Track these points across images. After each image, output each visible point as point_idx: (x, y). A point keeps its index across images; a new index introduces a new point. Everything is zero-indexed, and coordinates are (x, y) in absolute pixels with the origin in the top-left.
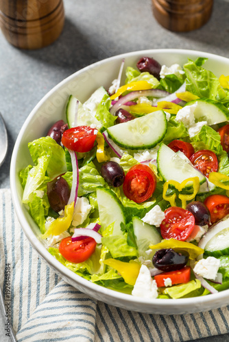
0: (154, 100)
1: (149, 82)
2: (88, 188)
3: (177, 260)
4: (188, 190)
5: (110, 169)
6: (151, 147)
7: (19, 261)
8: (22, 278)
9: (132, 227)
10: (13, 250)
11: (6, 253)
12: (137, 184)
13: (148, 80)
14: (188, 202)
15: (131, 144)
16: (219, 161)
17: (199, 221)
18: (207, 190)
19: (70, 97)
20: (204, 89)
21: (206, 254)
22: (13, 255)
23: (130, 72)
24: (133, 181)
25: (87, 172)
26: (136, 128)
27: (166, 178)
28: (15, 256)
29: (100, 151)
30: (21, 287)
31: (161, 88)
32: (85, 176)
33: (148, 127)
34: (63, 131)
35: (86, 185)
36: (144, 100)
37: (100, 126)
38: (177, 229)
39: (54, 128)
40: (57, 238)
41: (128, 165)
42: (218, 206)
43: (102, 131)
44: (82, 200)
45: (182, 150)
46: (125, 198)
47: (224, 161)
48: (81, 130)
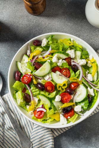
0: (43, 55)
1: (39, 50)
2: (35, 94)
3: (69, 109)
4: (64, 85)
5: (40, 86)
6: (48, 74)
7: (21, 116)
8: (24, 122)
9: (53, 103)
10: (18, 114)
11: (16, 115)
12: (49, 88)
13: (39, 49)
14: (66, 89)
15: (42, 75)
16: (69, 71)
17: (70, 94)
18: (69, 83)
19: (17, 62)
20: (57, 48)
21: (77, 104)
22: (19, 115)
23: (32, 48)
24: (48, 88)
25: (33, 89)
26: (42, 70)
27: (57, 83)
29: (34, 81)
30: (25, 124)
31: (44, 50)
32: (33, 91)
33: (45, 68)
34: (20, 76)
35: (34, 93)
36: (40, 57)
37: (30, 71)
38: (66, 99)
39: (16, 74)
40: (32, 111)
41: (44, 83)
42: (74, 87)
43: (32, 72)
44: (35, 98)
45: (57, 70)
46: (47, 92)
47: (71, 71)
48: (26, 76)
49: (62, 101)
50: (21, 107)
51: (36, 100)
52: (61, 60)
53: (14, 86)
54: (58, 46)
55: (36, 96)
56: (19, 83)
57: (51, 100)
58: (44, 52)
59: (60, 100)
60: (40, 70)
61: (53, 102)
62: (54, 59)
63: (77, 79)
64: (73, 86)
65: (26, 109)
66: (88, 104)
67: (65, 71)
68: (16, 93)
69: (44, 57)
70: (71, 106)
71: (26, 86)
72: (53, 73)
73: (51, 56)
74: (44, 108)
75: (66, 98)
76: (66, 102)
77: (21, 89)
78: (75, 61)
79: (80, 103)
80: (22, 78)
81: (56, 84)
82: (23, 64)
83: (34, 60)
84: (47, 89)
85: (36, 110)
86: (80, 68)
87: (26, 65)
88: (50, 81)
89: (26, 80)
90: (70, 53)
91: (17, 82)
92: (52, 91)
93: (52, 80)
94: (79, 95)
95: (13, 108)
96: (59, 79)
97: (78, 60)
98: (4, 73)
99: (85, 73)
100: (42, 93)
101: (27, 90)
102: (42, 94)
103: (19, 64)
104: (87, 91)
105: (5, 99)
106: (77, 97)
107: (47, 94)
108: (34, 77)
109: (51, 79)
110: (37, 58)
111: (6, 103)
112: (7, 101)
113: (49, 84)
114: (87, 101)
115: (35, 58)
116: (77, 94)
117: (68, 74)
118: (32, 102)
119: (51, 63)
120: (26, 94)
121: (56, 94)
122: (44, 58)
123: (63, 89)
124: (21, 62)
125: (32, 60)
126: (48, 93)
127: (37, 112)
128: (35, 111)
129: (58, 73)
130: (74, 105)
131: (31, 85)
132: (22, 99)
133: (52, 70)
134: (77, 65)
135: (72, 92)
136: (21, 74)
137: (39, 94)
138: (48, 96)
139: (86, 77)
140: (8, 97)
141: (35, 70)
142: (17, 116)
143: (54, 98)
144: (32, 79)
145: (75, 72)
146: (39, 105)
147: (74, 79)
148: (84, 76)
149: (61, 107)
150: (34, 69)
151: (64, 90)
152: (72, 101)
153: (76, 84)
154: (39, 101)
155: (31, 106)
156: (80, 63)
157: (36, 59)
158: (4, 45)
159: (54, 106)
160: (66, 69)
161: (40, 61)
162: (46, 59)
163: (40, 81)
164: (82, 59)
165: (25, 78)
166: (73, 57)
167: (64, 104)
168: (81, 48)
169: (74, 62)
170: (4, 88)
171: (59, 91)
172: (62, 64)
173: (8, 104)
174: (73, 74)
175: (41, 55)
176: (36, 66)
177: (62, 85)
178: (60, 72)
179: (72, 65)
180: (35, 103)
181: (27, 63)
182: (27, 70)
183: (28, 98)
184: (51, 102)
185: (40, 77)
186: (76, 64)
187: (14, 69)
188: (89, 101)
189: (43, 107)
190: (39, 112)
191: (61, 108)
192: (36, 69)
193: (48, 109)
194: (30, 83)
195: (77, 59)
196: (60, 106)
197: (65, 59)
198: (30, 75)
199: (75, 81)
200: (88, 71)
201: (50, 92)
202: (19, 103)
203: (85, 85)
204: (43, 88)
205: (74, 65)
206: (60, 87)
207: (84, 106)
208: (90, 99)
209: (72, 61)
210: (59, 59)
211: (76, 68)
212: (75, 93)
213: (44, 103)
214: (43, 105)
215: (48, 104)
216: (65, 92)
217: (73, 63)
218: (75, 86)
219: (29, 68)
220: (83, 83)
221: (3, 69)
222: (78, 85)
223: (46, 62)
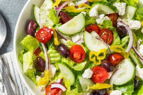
0: (76, 2)
2: (54, 61)
3: (102, 93)
4: (101, 55)
7: (26, 91)
9: (78, 80)
10: (22, 86)
11: (18, 87)
12: (76, 55)
14: (102, 61)
15: (70, 33)
16: (113, 34)
17: (109, 70)
18: (110, 53)
19: (34, 6)
21: (115, 87)
22: (22, 88)
24: (74, 54)
25: (52, 53)
26: (71, 25)
27: (90, 49)
28: (24, 89)
29: (56, 40)
32: (51, 55)
34: (34, 28)
35: (52, 59)
36: (71, 4)
37: (52, 24)
38: (99, 77)
39: (30, 25)
40: (43, 86)
41: (70, 45)
42: (116, 60)
43: (54, 26)
44: (52, 66)
45: (94, 30)
46: (71, 61)
47: (115, 35)
48: (44, 31)
49: (93, 80)
50: (28, 76)
51: (54, 70)
52: (102, 16)
53: (23, 42)
55: (53, 64)
56: (32, 40)
57: (77, 74)
59: (91, 77)
60: (68, 25)
61: (79, 77)
62: (93, 12)
63: (122, 49)
64: (113, 59)
65: (35, 81)
66: (133, 91)
67: (105, 34)
68: (24, 53)
69: (77, 5)
70: (106, 89)
71: (41, 46)
72: (86, 33)
73: (88, 7)
74: (64, 85)
75: (100, 75)
76: (100, 81)
77: (32, 48)
78: (123, 20)
79: (120, 86)
80: (37, 31)
81: (89, 51)
82: (43, 11)
83: (61, 8)
84: (73, 56)
85: (50, 86)
86: (130, 33)
87: (48, 13)
88: (80, 44)
89: (43, 36)
90: (119, 6)
91: (29, 36)
92: (81, 60)
93: (84, 44)
94: (121, 74)
95: (15, 76)
96: (95, 43)
97: (128, 20)
98: (11, 20)
99: (137, 43)
100: (64, 60)
101: (42, 53)
102: (64, 63)
103: (37, 10)
104: (135, 71)
105: (6, 60)
106: (118, 77)
107: (71, 63)
108: (56, 34)
109: (83, 42)
110: (67, 6)
111: (7, 66)
112: (8, 64)
113: (79, 48)
114: (132, 87)
115: (64, 5)
116: (118, 73)
117: (110, 38)
118: (46, 72)
119: (87, 17)
120: (40, 58)
121: (86, 67)
122: (77, 7)
123: (97, 61)
124: (41, 8)
125: (57, 7)
126: (74, 63)
127: (52, 89)
128: (48, 87)
129: (94, 34)
130: (110, 89)
131: (50, 45)
132: (32, 65)
133: (86, 28)
134: (127, 28)
135: (111, 68)
136: (38, 26)
137: (60, 62)
138: (73, 67)
139: (136, 48)
140: (11, 57)
141: (60, 24)
142: (19, 89)
143: (82, 72)
144: (52, 36)
145: (121, 38)
146: (56, 78)
147: (118, 48)
148: (134, 47)
149: (90, 88)
150: (58, 22)
151: (99, 63)
152: (108, 81)
153: (119, 57)
154: (58, 72)
155: (43, 78)
156: (131, 25)
157: (64, 7)
159: (80, 84)
160: (108, 30)
161: (69, 11)
162: (79, 9)
163: (64, 41)
164: (135, 19)
165: (42, 32)
166: (123, 14)
167: (95, 84)
168: (137, 2)
169: (121, 22)
170: (7, 43)
171: (92, 62)
172: (104, 21)
173: (9, 68)
174: (117, 40)
175: (73, 2)
176: (63, 17)
177: (97, 55)
178: (98, 34)
179: (118, 26)
181: (49, 10)
182: (47, 21)
183: (42, 65)
184: (76, 77)
185: (66, 35)
186: (125, 26)
187: (28, 16)
188: (135, 86)
189: (62, 82)
190: (55, 90)
191: (90, 89)
192: (62, 22)
193: (69, 88)
194: (48, 41)
195: (127, 18)
196: (88, 87)
197: (109, 15)
198: (51, 30)
199: (120, 52)
200: (140, 39)
201: (76, 62)
202: (25, 71)
203: (132, 61)
204: (68, 53)
205: (121, 27)
206: (93, 56)
207: (125, 93)
208: (137, 84)
209: (119, 19)
210: (100, 12)
211: (123, 32)
212: (115, 70)
213: (64, 76)
214: (62, 80)
215: (70, 79)
216: (100, 65)
217: (119, 24)
218: (117, 59)
219: (52, 19)
220: (130, 57)
221: (11, 14)
222: (121, 59)
223: (79, 13)
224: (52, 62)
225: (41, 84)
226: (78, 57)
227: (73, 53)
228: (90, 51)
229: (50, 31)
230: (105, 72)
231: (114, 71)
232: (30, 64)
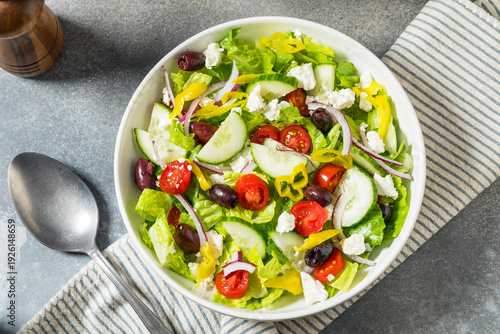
0: (215, 95)
1: (201, 82)
3: (327, 251)
4: (298, 178)
5: (221, 194)
6: (242, 151)
7: (176, 305)
8: (187, 320)
9: (272, 241)
10: (165, 299)
11: (159, 303)
12: (251, 196)
13: (199, 79)
14: (304, 189)
15: (223, 159)
16: (307, 131)
17: (323, 203)
18: (313, 169)
19: (135, 131)
20: (256, 66)
21: (347, 231)
22: (167, 302)
23: (178, 77)
24: (247, 195)
26: (220, 142)
27: (273, 175)
28: (170, 302)
29: (201, 180)
30: (192, 329)
31: (215, 81)
32: (203, 212)
33: (231, 133)
34: (151, 172)
35: (208, 220)
36: (207, 102)
37: (184, 152)
38: (310, 222)
39: (140, 171)
40: (209, 279)
41: (232, 181)
42: (331, 179)
43: (188, 155)
44: (211, 234)
45: (268, 137)
46: (246, 211)
47: (312, 130)
48: (173, 170)
49: (300, 231)
50: (171, 269)
51: (217, 239)
52: (274, 103)
53: (139, 206)
54: (257, 60)
55: (213, 228)
56: (154, 196)
57: (264, 231)
58: (216, 87)
59: (293, 227)
60: (215, 144)
61: (272, 235)
62: (253, 102)
63: (335, 152)
64: (325, 178)
65: (189, 274)
66: (384, 226)
67: (292, 136)
68: (148, 228)
69: (218, 100)
70: (329, 241)
71: (177, 201)
72: (255, 146)
73: (241, 95)
74: (247, 262)
75: (311, 217)
76: (315, 230)
77: (163, 210)
78: (317, 98)
79: (355, 227)
80: (159, 177)
81: (272, 180)
82: (155, 133)
83: (190, 115)
84: (245, 200)
85: (222, 272)
86: (339, 118)
87: (167, 135)
88: (252, 173)
89: (174, 180)
90: (300, 74)
91: (147, 191)
92: (263, 203)
93: (258, 169)
94: (350, 201)
95: (145, 283)
96: (278, 161)
97: (327, 93)
98: (98, 178)
99: (358, 132)
100: (231, 213)
101: (183, 215)
102: (232, 218)
103: (145, 138)
104: (375, 185)
105: (115, 259)
106: (346, 209)
107: (247, 215)
108: (198, 169)
109: (254, 166)
110: (199, 108)
111: (121, 270)
112: (122, 264)
113: (252, 181)
114: (379, 219)
115: (193, 107)
116: (343, 200)
117: (305, 141)
118: (205, 248)
119: (245, 116)
120: (183, 225)
121: (279, 211)
122: (219, 104)
123: (295, 193)
124: (149, 129)
125: (181, 116)
126: (251, 213)
127: (227, 277)
128: (217, 277)
129: (271, 143)
130: (339, 238)
131: (193, 193)
132: (173, 243)
133: (250, 138)
134: (329, 110)
135: (327, 197)
136: (156, 167)
137: (224, 218)
138: (252, 222)
139: (361, 141)
140: (122, 250)
141: (199, 146)
142: (162, 307)
143: (273, 224)
144: (193, 175)
145: (325, 134)
146: (228, 255)
147: (326, 154)
148: (356, 141)
149: (300, 249)
150: (194, 144)
151: (301, 196)
152: (331, 225)
153: (333, 171)
154: (227, 241)
155: (204, 264)
156: (335, 102)
157: (195, 112)
158: (82, 90)
159: (278, 250)
160: (294, 127)
161: (207, 116)
162: (226, 106)
163: (217, 178)
164: (340, 88)
165: (170, 175)
166: (312, 87)
167: (306, 237)
168: (331, 54)
169: (314, 102)
170: (105, 224)
171: (286, 200)
172: (282, 112)
173: (127, 272)
174: (318, 139)
175: (208, 96)
176: (199, 132)
177: (291, 180)
178: (279, 140)
179: (311, 113)
180: (213, 250)
181: (168, 128)
182: (170, 151)
183: (191, 237)
184: (266, 238)
185: (217, 164)
186: (324, 107)
187: (131, 155)
188: (384, 216)
189: (241, 258)
190: (234, 278)
191: (301, 252)
192: (201, 142)
193: (260, 263)
194: (188, 188)
195: (323, 92)
196: (295, 248)
197: (286, 98)
198: (186, 164)
199: (331, 159)
200: (363, 123)
201: (255, 208)
202: (163, 260)
203: (363, 169)
204: (234, 197)
205: (318, 111)
206: (285, 186)
207: (370, 235)
208: (387, 211)
209: (309, 99)
210: (267, 99)
211: (325, 119)
212: (335, 199)
213: (242, 245)
214: (240, 254)
215: (255, 246)
216: (305, 199)
217: (312, 108)
218: (332, 175)
219: (179, 143)
220: (355, 164)
221: (92, 165)
222: (340, 173)
223: (226, 114)
224: (210, 226)
225: (203, 276)
226: (256, 197)
227: (244, 194)
228: (274, 179)
229: (185, 167)
230: (318, 208)
231: (334, 202)
232: (170, 244)
